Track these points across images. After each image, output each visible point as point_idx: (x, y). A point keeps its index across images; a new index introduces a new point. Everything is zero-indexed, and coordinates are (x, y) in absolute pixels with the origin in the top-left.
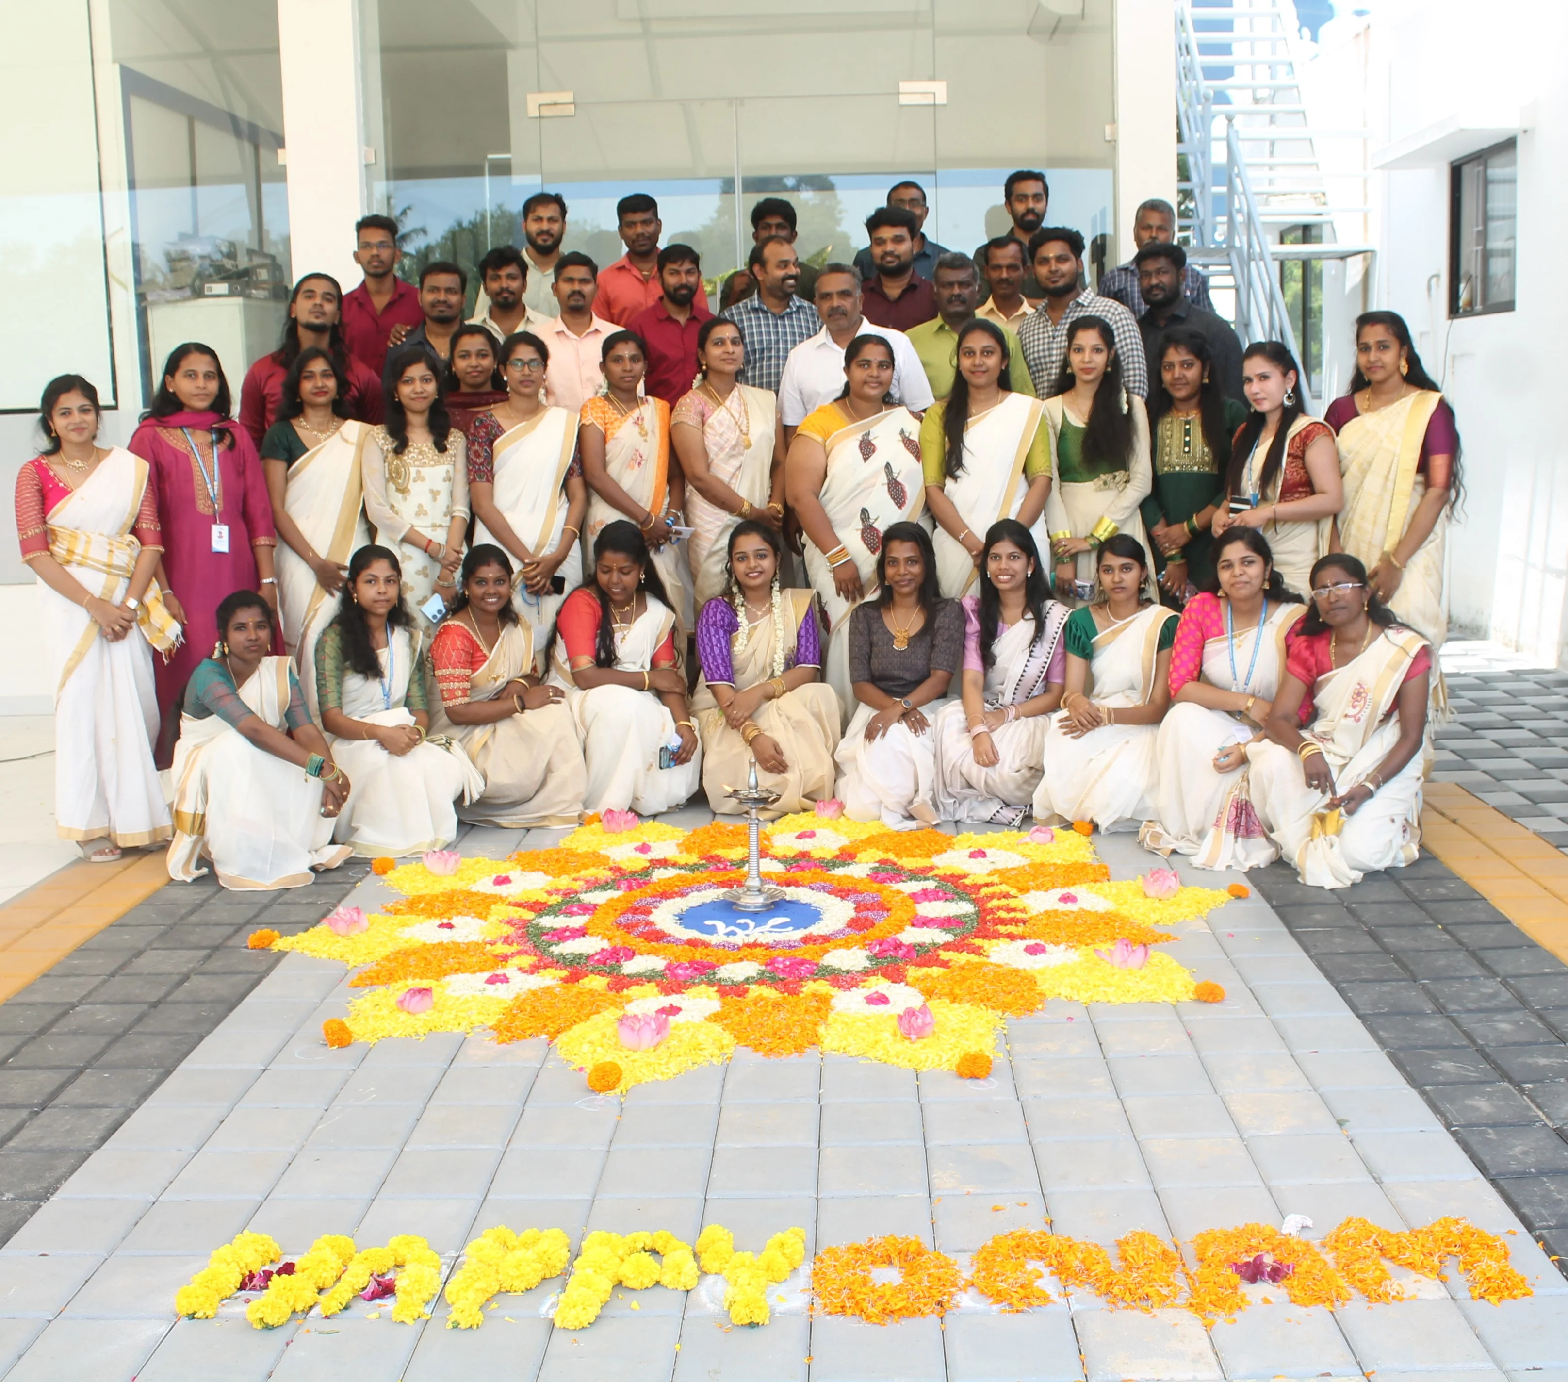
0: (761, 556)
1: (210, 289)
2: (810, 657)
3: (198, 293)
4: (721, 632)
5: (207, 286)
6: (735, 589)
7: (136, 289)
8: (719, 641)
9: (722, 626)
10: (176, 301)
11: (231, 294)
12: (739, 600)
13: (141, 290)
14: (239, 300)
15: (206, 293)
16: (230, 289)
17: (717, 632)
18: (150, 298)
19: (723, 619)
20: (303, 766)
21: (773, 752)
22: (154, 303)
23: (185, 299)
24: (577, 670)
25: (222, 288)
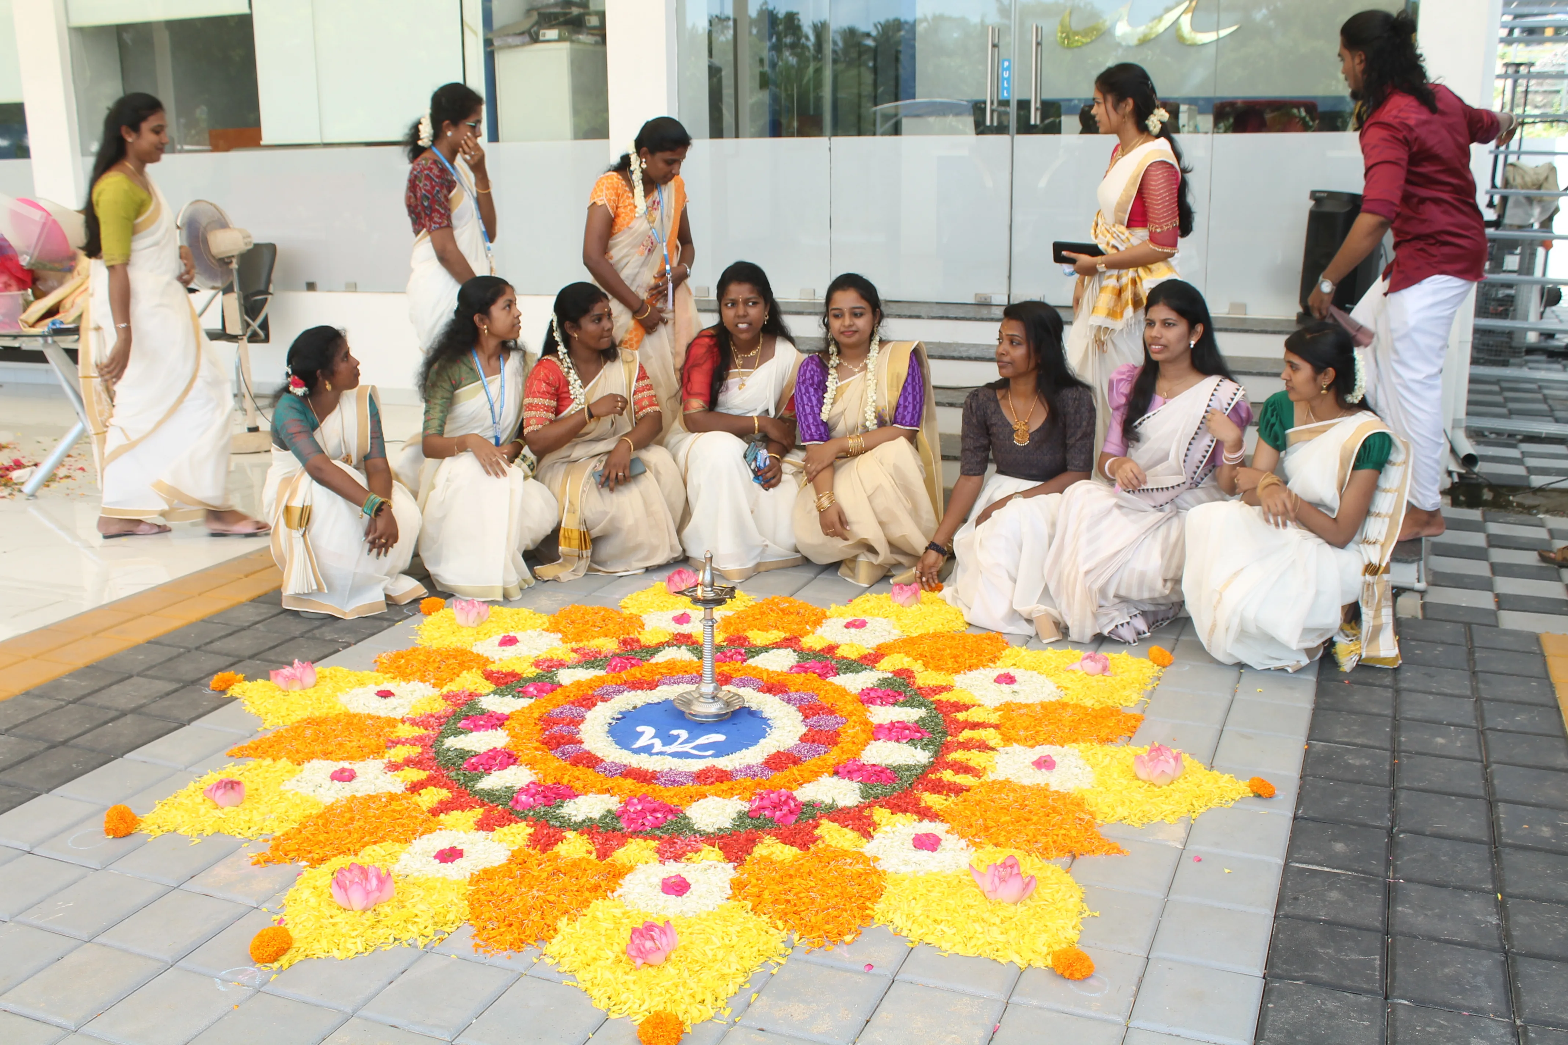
0: (855, 315)
1: (544, 35)
2: (908, 418)
3: (535, 39)
4: (811, 390)
5: (542, 32)
6: (832, 349)
7: (485, 34)
8: (810, 400)
9: (812, 385)
10: (517, 46)
11: (560, 39)
12: (834, 361)
13: (490, 36)
14: (566, 45)
15: (541, 38)
16: (560, 35)
17: (807, 391)
18: (496, 43)
19: (812, 377)
20: (360, 505)
21: (836, 519)
22: (501, 48)
23: (523, 44)
24: (687, 412)
25: (552, 34)
